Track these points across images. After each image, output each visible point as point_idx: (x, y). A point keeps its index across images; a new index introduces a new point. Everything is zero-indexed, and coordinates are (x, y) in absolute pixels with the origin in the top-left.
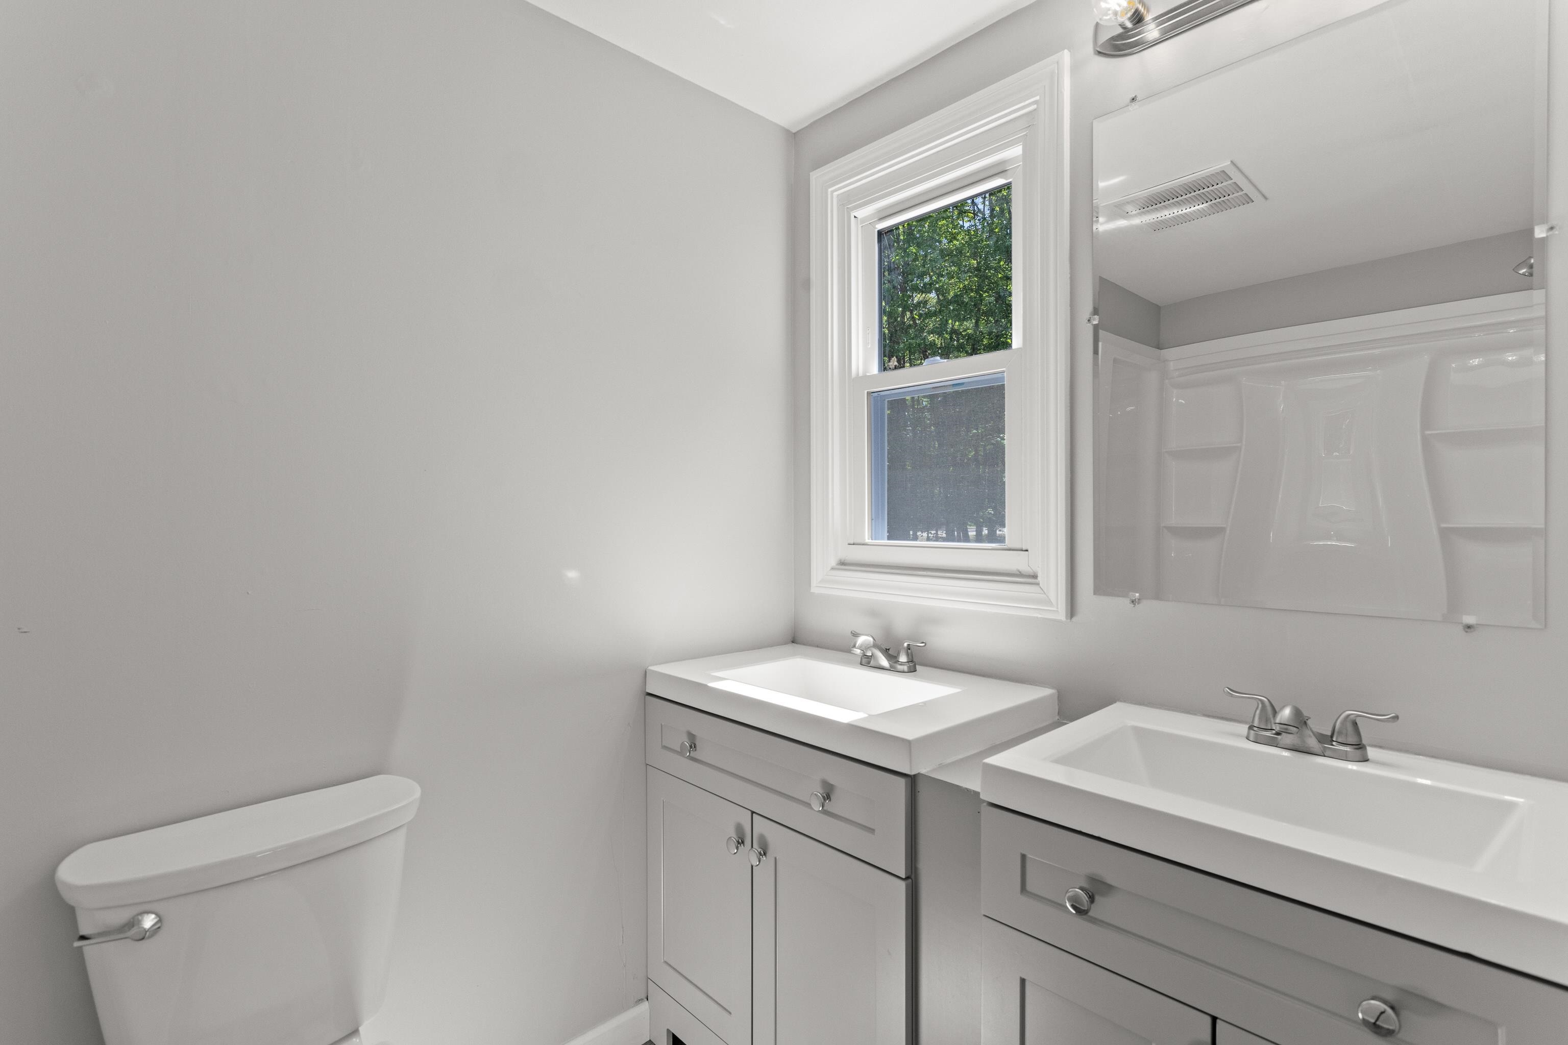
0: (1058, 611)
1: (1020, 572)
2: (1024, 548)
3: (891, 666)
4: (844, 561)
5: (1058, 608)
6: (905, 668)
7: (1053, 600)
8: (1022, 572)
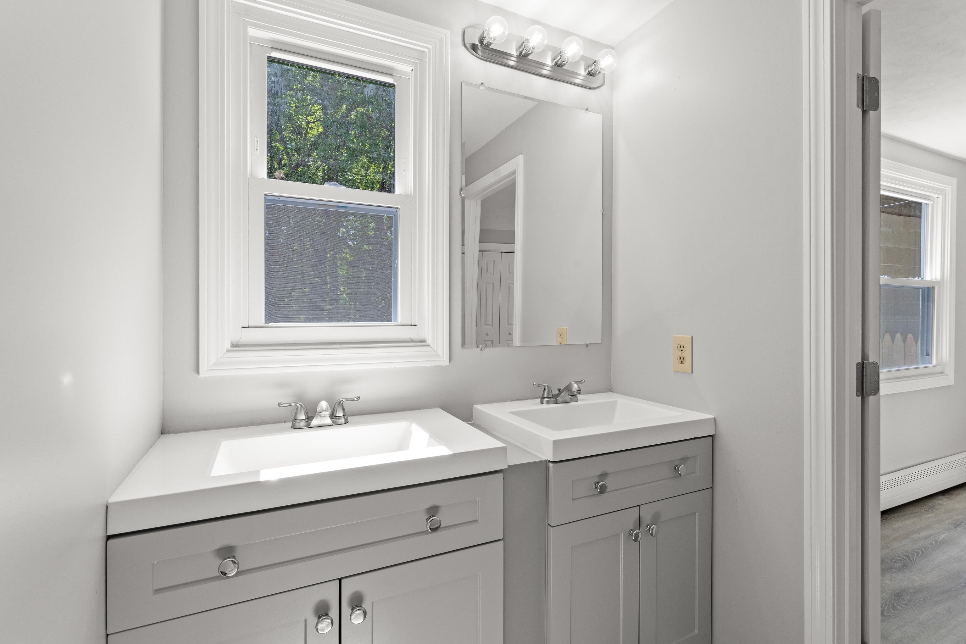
0: (444, 360)
1: (412, 339)
2: (413, 324)
3: (333, 422)
4: (237, 342)
5: (444, 359)
6: (343, 421)
7: (440, 353)
8: (413, 340)
